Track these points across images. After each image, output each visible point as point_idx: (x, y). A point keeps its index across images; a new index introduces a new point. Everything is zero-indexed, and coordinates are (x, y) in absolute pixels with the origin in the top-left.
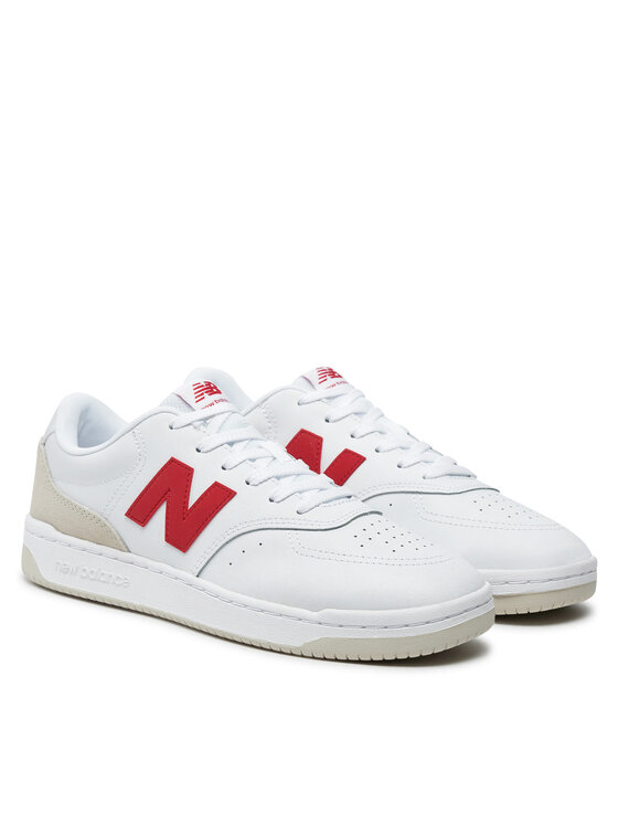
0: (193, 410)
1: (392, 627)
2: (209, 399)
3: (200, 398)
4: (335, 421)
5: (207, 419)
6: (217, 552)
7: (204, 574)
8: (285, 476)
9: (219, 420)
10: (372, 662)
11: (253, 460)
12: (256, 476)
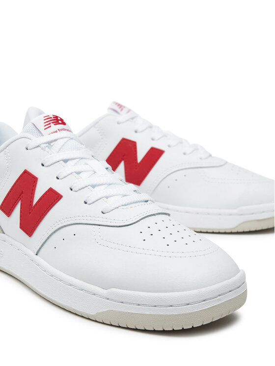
0: (42, 135)
1: (161, 306)
2: (54, 127)
3: (48, 126)
4: (141, 132)
5: (52, 142)
6: (48, 238)
7: (40, 253)
8: (100, 185)
9: (60, 143)
10: (145, 331)
11: (78, 173)
12: (77, 185)
